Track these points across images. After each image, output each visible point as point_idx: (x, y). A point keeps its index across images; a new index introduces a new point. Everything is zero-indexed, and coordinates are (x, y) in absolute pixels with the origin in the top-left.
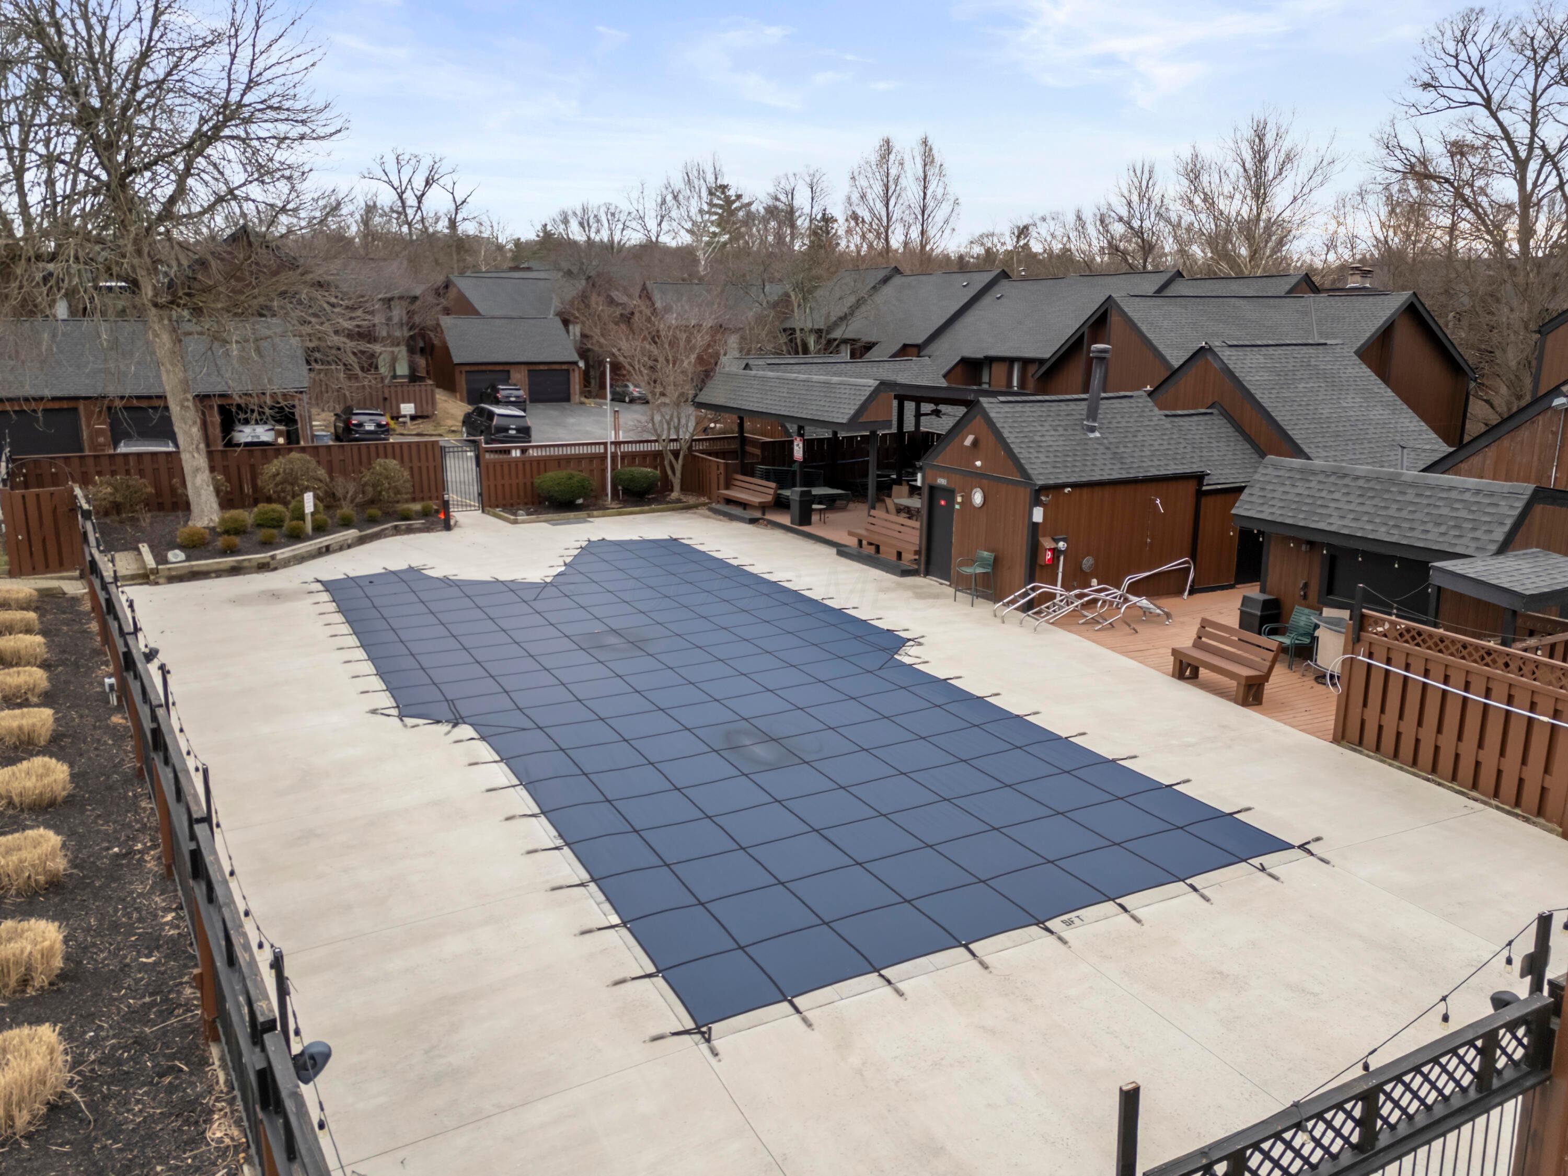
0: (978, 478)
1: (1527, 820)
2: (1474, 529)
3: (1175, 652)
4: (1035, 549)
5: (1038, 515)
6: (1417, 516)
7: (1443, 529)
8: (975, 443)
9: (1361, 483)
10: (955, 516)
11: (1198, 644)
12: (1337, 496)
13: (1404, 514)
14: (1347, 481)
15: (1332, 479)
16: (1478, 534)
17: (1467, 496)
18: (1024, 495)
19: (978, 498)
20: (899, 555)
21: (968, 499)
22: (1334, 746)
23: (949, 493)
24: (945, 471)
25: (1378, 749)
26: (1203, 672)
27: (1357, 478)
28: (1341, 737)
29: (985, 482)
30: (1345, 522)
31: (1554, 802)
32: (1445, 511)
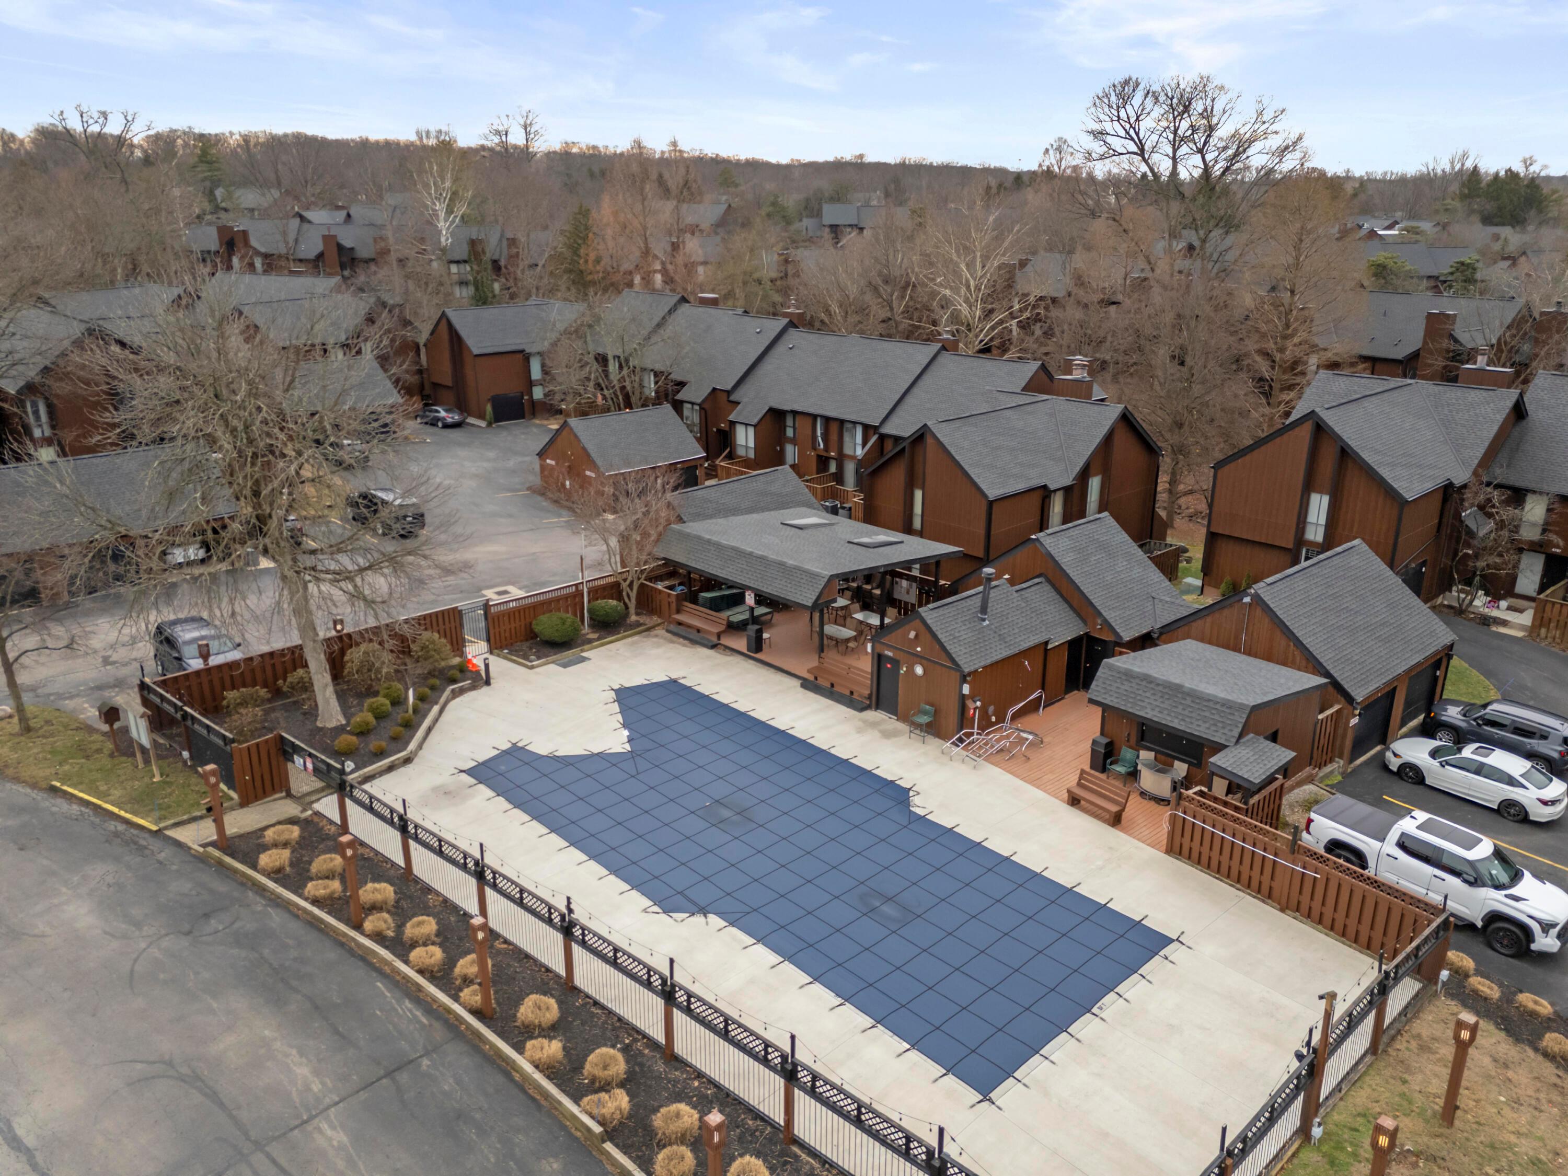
0: (920, 659)
1: (1263, 902)
2: (1223, 728)
3: (1069, 791)
4: (963, 708)
5: (966, 689)
6: (1193, 715)
7: (1207, 725)
8: (917, 636)
9: (1160, 688)
10: (901, 678)
11: (1079, 784)
12: (1148, 694)
13: (1186, 713)
14: (1152, 686)
15: (1144, 683)
16: (1226, 731)
17: (1218, 706)
18: (957, 676)
19: (919, 670)
20: (852, 693)
21: (911, 670)
22: (1167, 856)
23: (896, 663)
24: (890, 647)
25: (1189, 858)
26: (1083, 802)
27: (1158, 685)
28: (1170, 851)
29: (924, 662)
30: (1155, 713)
31: (1276, 893)
32: (1207, 714)
